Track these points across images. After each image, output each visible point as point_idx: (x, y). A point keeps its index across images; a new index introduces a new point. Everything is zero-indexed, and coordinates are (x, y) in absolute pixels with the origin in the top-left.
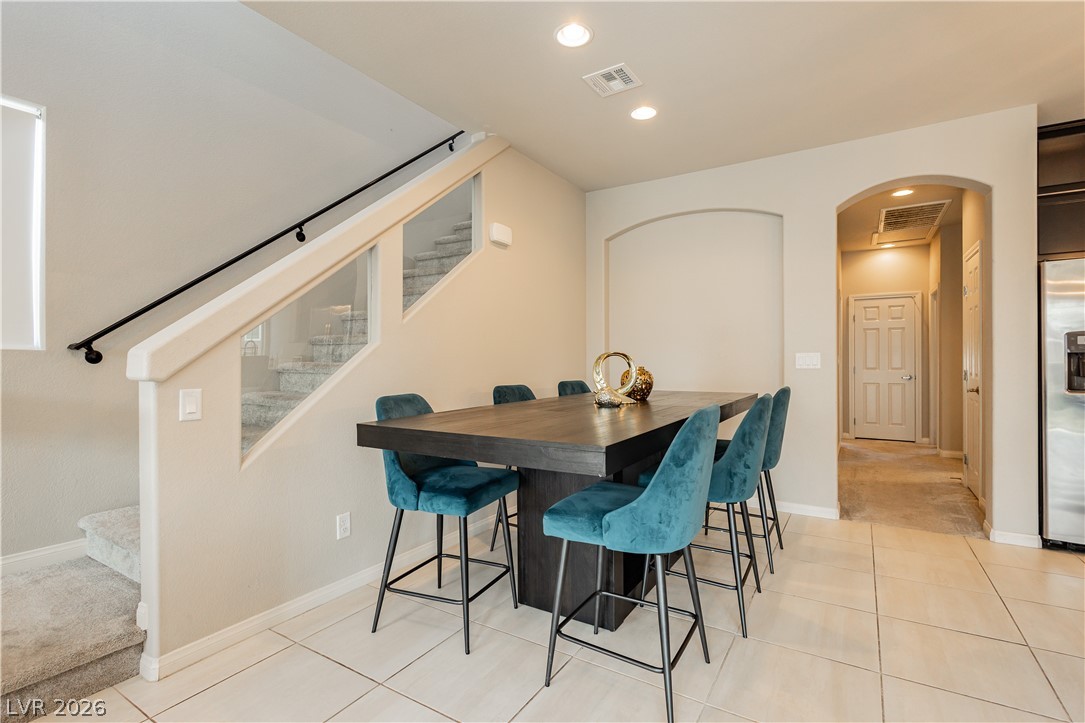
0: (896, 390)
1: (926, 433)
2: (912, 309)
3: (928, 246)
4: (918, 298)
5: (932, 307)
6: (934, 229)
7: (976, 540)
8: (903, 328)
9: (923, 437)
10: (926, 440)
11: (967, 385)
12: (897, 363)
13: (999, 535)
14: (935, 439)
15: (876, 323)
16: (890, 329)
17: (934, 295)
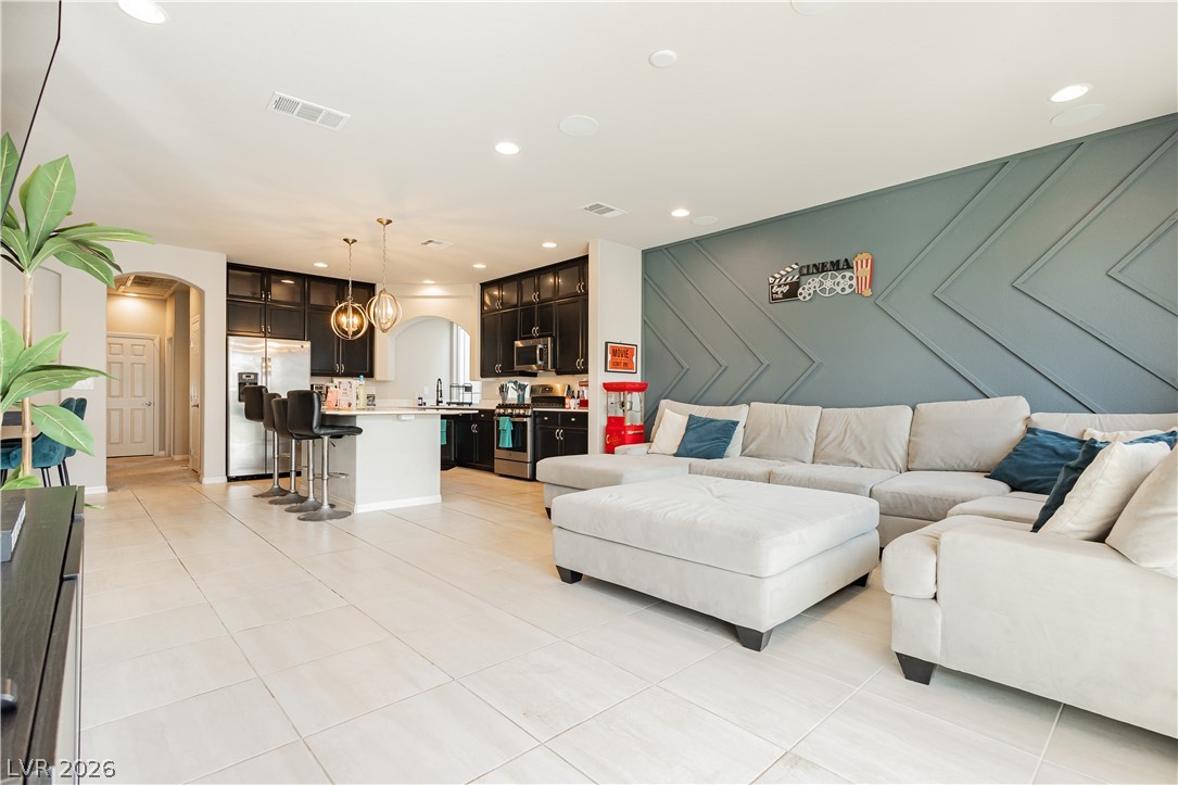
0: (139, 415)
1: (162, 447)
2: (152, 349)
3: (165, 301)
4: (157, 341)
5: (168, 348)
6: (170, 292)
7: (195, 485)
8: (144, 364)
9: (160, 450)
10: (162, 453)
11: (192, 403)
12: (138, 391)
13: (207, 480)
14: (170, 451)
15: (119, 358)
16: (133, 364)
17: (170, 339)
